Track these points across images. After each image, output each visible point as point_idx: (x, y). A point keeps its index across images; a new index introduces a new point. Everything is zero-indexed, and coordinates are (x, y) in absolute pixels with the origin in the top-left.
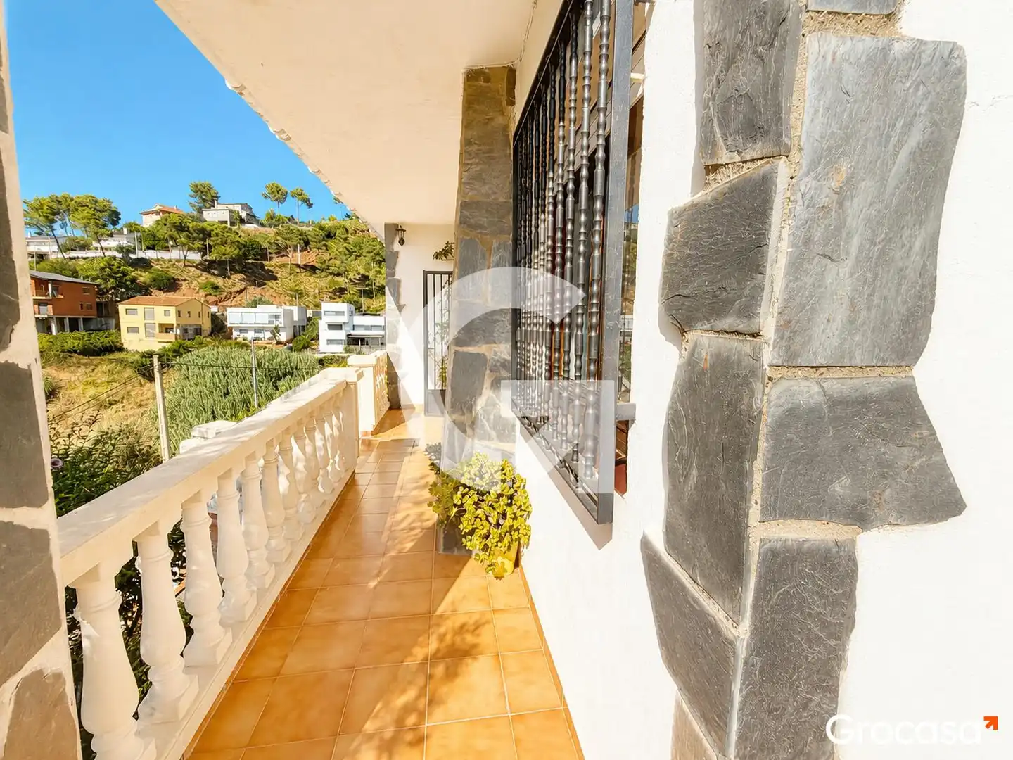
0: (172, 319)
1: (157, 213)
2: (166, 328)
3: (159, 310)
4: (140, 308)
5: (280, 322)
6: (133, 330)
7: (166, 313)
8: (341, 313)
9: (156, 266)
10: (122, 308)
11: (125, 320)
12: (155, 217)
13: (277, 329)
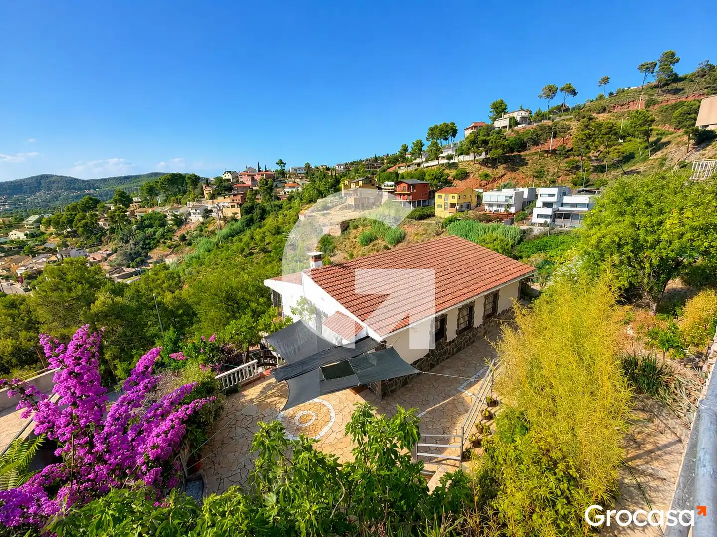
0: (455, 201)
1: (471, 128)
2: (452, 205)
3: (450, 195)
4: (443, 195)
5: (512, 202)
6: (440, 206)
7: (453, 197)
8: (553, 195)
9: (460, 166)
10: (437, 195)
11: (437, 201)
12: (470, 131)
13: (509, 206)
